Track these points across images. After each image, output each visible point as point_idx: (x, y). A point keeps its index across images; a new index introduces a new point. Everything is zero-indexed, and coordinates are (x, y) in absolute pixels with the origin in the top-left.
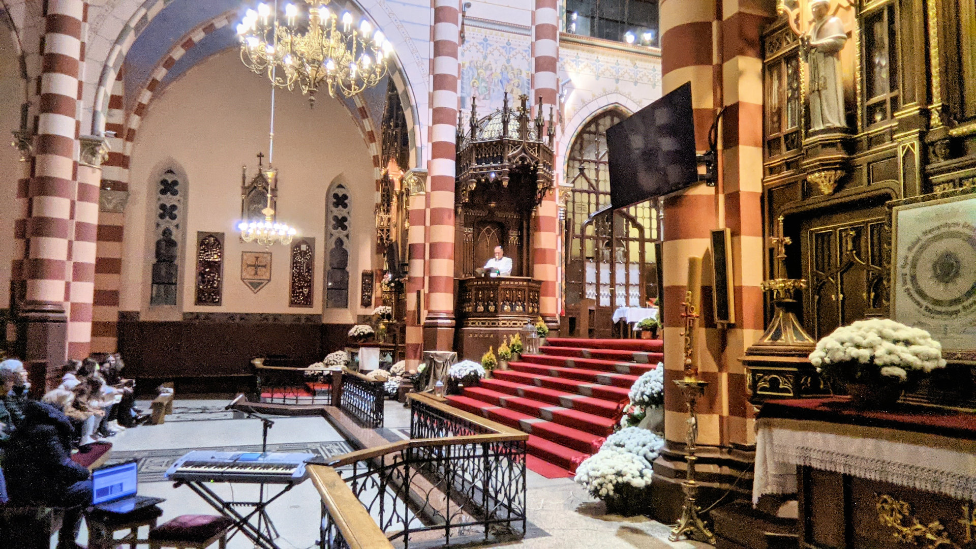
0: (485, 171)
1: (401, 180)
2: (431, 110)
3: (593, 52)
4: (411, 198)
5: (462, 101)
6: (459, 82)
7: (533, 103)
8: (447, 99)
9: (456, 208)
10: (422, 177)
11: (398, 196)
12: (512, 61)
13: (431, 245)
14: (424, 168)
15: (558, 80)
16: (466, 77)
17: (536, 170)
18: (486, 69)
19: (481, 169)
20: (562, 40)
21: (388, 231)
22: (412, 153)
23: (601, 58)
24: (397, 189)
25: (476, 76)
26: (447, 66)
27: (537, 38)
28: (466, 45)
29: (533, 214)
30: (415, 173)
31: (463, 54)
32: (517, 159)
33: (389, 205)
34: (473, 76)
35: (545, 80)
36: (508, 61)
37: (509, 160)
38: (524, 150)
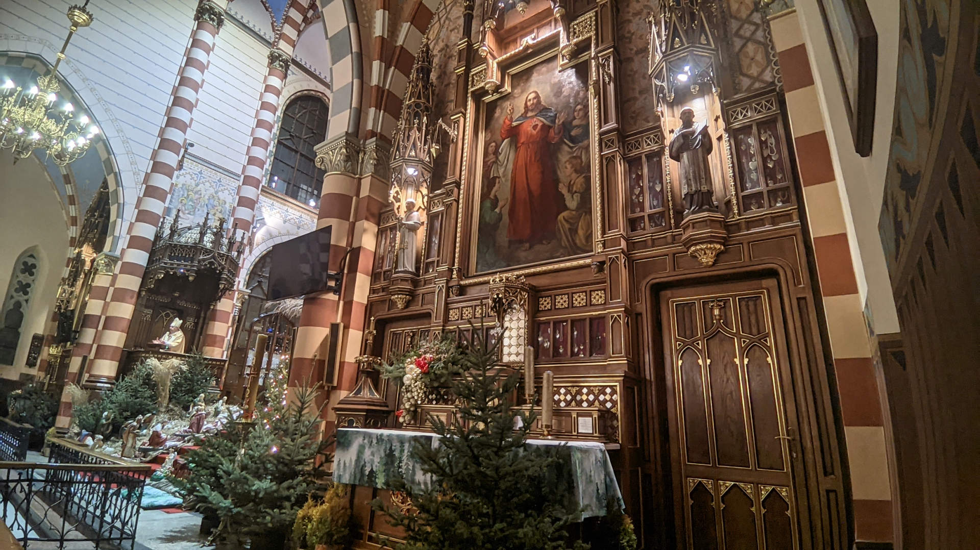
0: (175, 266)
1: (93, 261)
2: (137, 211)
3: (285, 205)
4: (97, 276)
5: (167, 211)
6: (169, 196)
7: (230, 227)
8: (155, 206)
9: (140, 291)
10: (112, 260)
11: (86, 275)
12: (220, 194)
13: (107, 318)
14: (118, 253)
15: (254, 216)
16: (176, 194)
17: (221, 273)
18: (196, 193)
19: (172, 264)
20: (262, 190)
21: (68, 302)
22: (109, 240)
23: (290, 210)
24: (87, 267)
25: (186, 195)
26: (161, 181)
27: (243, 184)
28: (182, 172)
29: (212, 307)
30: (107, 256)
31: (178, 177)
32: (206, 262)
33: (75, 280)
34: (183, 195)
35: (244, 213)
36: (216, 192)
37: (199, 262)
38: (213, 257)
